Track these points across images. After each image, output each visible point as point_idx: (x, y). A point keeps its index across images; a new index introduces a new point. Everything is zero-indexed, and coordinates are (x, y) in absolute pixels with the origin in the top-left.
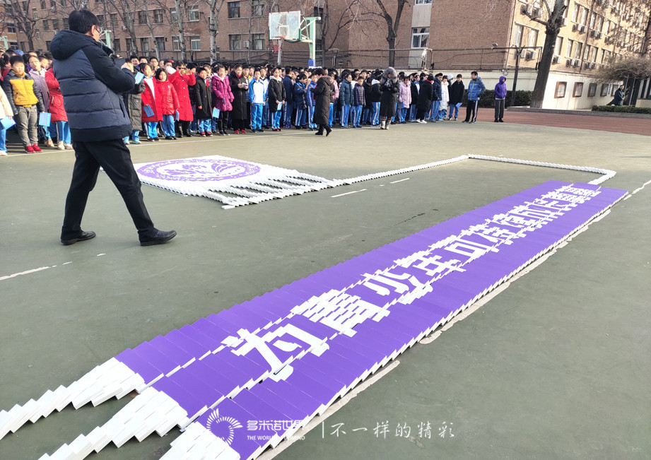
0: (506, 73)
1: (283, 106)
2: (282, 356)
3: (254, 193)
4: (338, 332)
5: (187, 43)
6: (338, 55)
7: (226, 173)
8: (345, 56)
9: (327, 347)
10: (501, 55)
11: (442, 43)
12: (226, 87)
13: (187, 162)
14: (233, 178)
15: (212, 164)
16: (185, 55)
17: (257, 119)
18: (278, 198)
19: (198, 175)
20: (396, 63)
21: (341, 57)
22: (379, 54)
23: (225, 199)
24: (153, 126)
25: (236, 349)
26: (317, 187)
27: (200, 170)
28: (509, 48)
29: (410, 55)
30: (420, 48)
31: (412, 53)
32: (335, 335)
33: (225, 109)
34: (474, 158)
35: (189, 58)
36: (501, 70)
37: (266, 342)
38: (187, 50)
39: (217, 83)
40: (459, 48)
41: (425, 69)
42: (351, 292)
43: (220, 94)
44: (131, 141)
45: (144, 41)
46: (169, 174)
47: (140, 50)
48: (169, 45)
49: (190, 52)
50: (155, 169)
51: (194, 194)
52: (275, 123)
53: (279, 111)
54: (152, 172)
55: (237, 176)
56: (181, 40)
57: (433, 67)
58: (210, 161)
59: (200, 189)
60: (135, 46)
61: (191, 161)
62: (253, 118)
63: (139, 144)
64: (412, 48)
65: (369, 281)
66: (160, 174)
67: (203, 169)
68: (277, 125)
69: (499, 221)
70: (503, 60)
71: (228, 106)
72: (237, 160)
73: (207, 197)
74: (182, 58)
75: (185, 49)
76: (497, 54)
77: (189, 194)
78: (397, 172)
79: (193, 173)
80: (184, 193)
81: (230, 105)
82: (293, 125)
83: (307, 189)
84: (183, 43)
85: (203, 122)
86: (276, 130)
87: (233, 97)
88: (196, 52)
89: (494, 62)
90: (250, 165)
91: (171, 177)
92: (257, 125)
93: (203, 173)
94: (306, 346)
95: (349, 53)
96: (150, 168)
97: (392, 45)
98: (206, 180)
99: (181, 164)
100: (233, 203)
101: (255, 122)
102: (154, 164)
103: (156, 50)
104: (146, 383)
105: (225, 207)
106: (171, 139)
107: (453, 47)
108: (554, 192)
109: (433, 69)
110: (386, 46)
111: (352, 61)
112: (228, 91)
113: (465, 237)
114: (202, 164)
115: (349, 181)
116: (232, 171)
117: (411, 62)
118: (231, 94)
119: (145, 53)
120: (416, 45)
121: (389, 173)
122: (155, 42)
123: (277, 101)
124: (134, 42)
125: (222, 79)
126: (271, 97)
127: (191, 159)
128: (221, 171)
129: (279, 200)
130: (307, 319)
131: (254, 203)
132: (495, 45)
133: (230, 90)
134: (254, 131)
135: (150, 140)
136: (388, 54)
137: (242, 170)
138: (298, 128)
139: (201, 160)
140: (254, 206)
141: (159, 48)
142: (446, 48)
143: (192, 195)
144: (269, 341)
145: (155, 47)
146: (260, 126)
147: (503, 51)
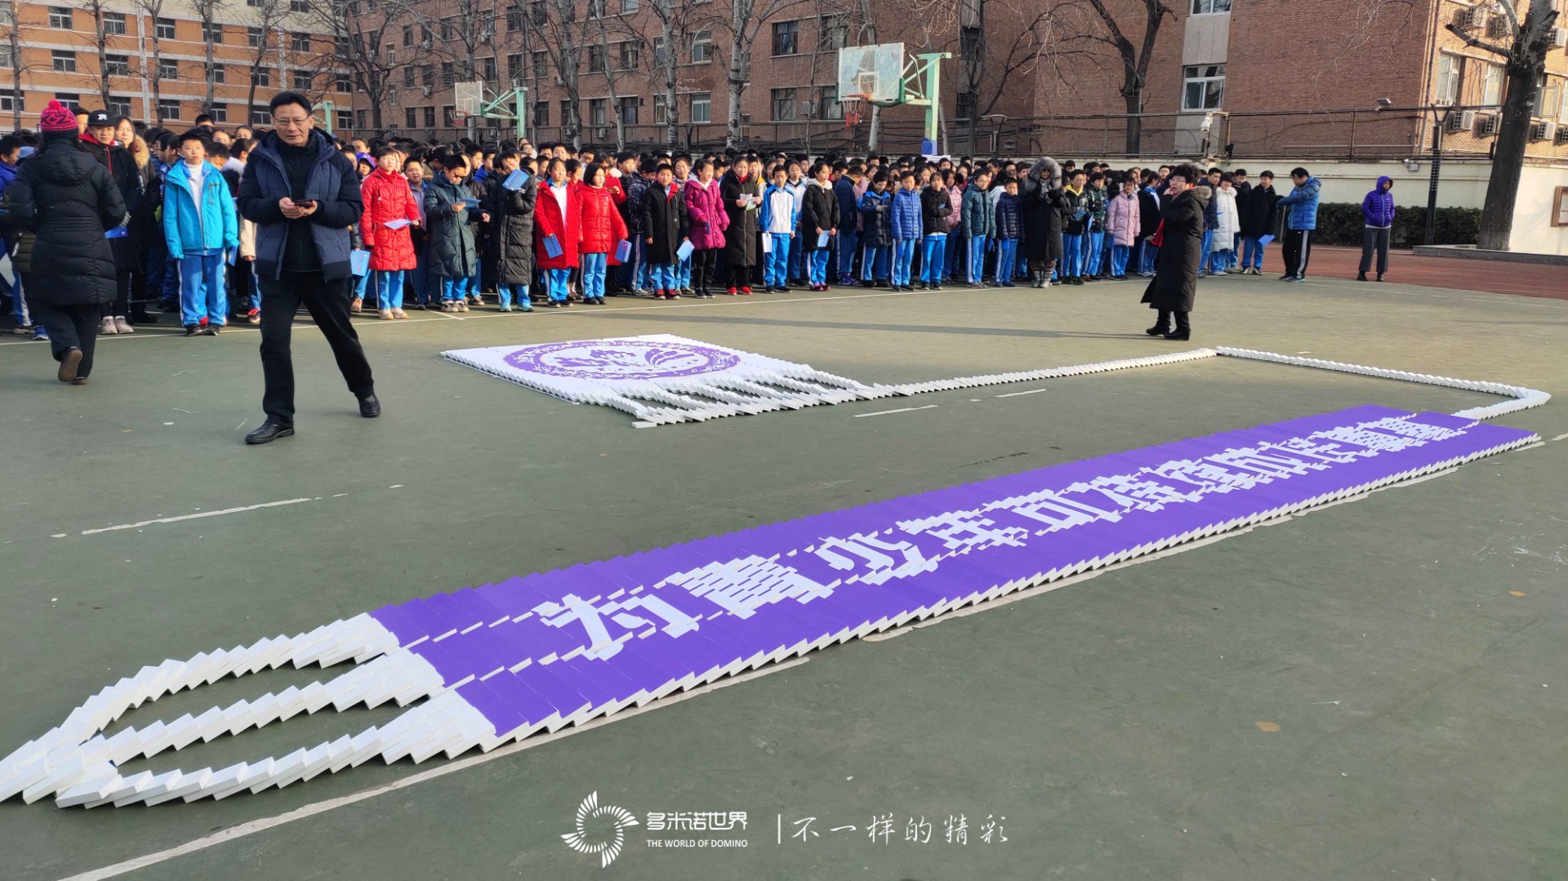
0: (1414, 167)
1: (831, 239)
2: (615, 631)
3: (701, 403)
4: (726, 611)
5: (683, 109)
6: (1006, 128)
7: (668, 366)
8: (1023, 130)
9: (696, 628)
10: (1406, 125)
11: (1257, 99)
12: (714, 201)
13: (603, 345)
14: (678, 375)
15: (649, 349)
16: (676, 134)
17: (778, 266)
18: (746, 414)
19: (613, 368)
20: (1144, 142)
21: (1012, 132)
22: (1099, 124)
23: (640, 410)
24: (560, 279)
25: (550, 619)
26: (834, 397)
27: (620, 360)
28: (1426, 109)
29: (1178, 126)
30: (1201, 109)
31: (1181, 122)
32: (721, 613)
33: (711, 245)
34: (1230, 356)
35: (682, 139)
36: (1402, 160)
37: (601, 615)
38: (681, 122)
39: (694, 194)
40: (1300, 109)
41: (1211, 156)
42: (785, 562)
43: (701, 213)
44: (516, 307)
45: (598, 104)
46: (560, 366)
47: (586, 123)
48: (645, 114)
49: (685, 126)
50: (537, 357)
51: (592, 401)
52: (815, 271)
53: (822, 250)
54: (532, 361)
55: (687, 372)
56: (670, 103)
57: (1229, 152)
58: (648, 344)
59: (604, 391)
60: (577, 115)
61: (611, 344)
62: (768, 263)
63: (530, 311)
64: (1183, 110)
65: (828, 549)
66: (543, 365)
67: (628, 359)
68: (819, 277)
69: (1169, 472)
70: (1412, 137)
71: (716, 238)
72: (701, 344)
73: (613, 407)
74: (668, 138)
75: (676, 121)
76: (1395, 123)
77: (583, 400)
78: (1024, 376)
79: (605, 364)
80: (573, 398)
81: (721, 236)
82: (858, 279)
83: (811, 400)
84: (673, 109)
85: (659, 270)
86: (817, 289)
87: (727, 220)
88: (698, 126)
89: (1388, 141)
90: (723, 353)
91: (561, 370)
92: (776, 277)
93: (625, 364)
94: (661, 623)
95: (1035, 122)
96: (530, 354)
97: (1132, 106)
98: (623, 378)
99: (590, 349)
100: (652, 417)
101: (773, 272)
102: (540, 348)
103: (619, 123)
104: (402, 644)
105: (638, 425)
106: (594, 303)
107: (1284, 107)
108: (1350, 428)
109: (1230, 156)
110: (1120, 107)
111: (1042, 140)
112: (718, 209)
113: (1074, 496)
114: (631, 349)
115: (907, 389)
116: (681, 364)
117: (1182, 141)
118: (724, 214)
119: (598, 129)
120: (1194, 103)
121: (1006, 377)
122: (616, 107)
123: (819, 229)
124: (576, 108)
125: (706, 186)
126: (807, 221)
127: (611, 340)
128: (659, 363)
129: (748, 418)
130: (687, 592)
131: (695, 421)
132: (1384, 103)
133: (722, 205)
134: (768, 290)
135: (553, 304)
136: (1124, 123)
137: (702, 360)
138: (867, 285)
139: (631, 343)
140: (693, 426)
141: (624, 120)
142: (1268, 109)
143: (588, 403)
144: (606, 614)
145: (617, 118)
146: (783, 279)
147: (1411, 116)
